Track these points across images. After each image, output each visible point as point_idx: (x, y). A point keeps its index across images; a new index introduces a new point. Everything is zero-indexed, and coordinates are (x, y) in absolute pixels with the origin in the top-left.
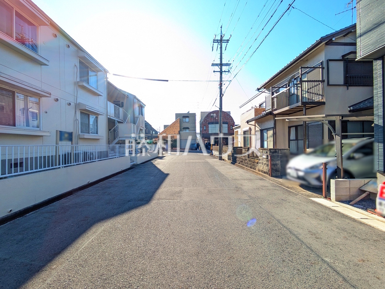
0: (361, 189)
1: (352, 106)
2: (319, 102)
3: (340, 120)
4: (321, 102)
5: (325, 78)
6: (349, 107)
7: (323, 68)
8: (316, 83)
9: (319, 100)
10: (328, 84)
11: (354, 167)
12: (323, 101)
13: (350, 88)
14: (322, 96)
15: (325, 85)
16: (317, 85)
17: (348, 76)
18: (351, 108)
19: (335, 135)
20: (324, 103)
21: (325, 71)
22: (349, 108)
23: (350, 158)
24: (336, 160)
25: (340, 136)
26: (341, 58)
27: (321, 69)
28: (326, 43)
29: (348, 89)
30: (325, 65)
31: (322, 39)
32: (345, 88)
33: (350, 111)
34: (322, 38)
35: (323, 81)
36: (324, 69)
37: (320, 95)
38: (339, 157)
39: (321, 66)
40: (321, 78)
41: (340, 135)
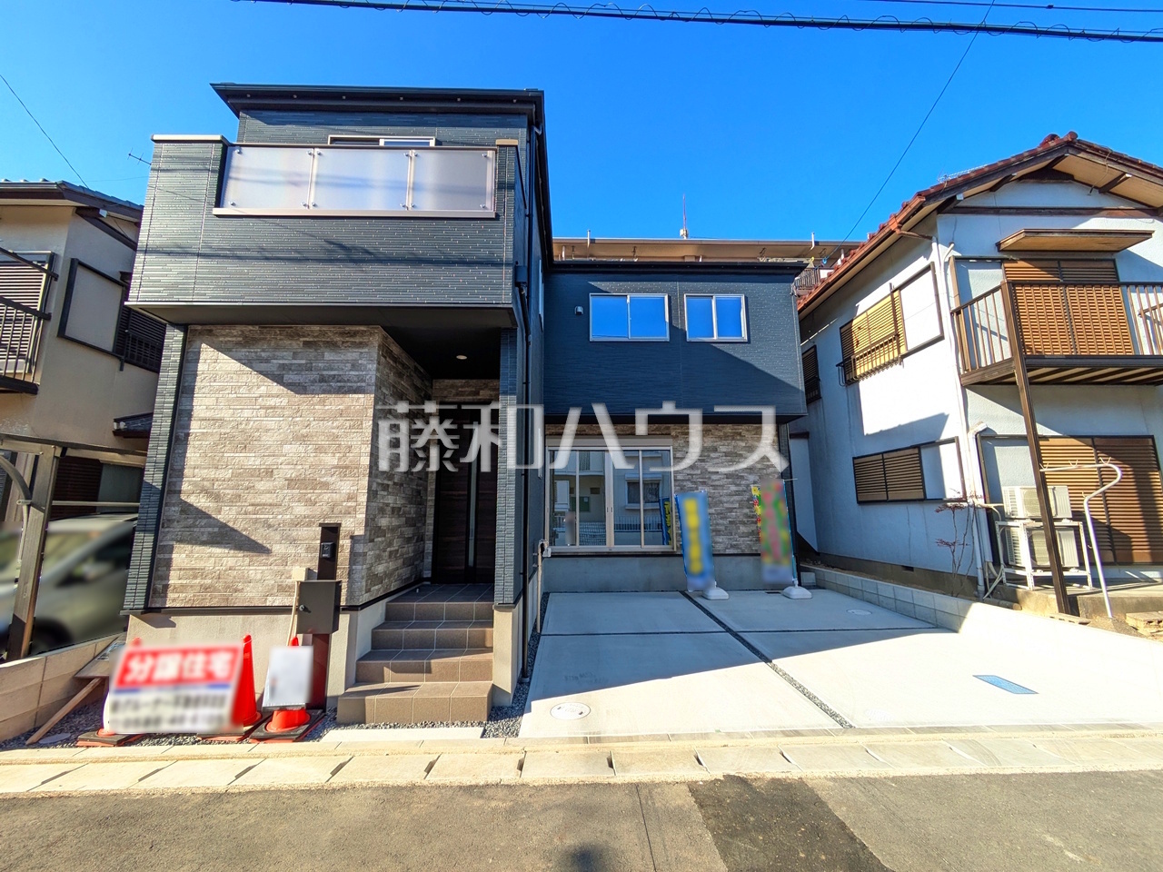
0: (78, 675)
1: (124, 419)
2: (14, 380)
3: (55, 457)
4: (23, 382)
5: (55, 308)
6: (116, 421)
7: (52, 276)
8: (13, 313)
9: (15, 373)
10: (61, 333)
11: (73, 609)
12: (29, 379)
13: (127, 367)
14: (30, 361)
15: (48, 331)
16: (17, 320)
17: (128, 334)
18: (122, 425)
19: (29, 506)
20: (32, 389)
21: (59, 288)
22: (115, 424)
23: (70, 580)
24: (16, 594)
25: (43, 511)
26: (118, 278)
27: (45, 275)
28: (78, 208)
29: (121, 369)
30: (62, 269)
31: (64, 191)
32: (114, 363)
33: (117, 433)
34: (64, 183)
35: (43, 316)
36: (56, 279)
37: (20, 356)
38: (26, 583)
39: (46, 267)
40: (39, 305)
41: (47, 508)
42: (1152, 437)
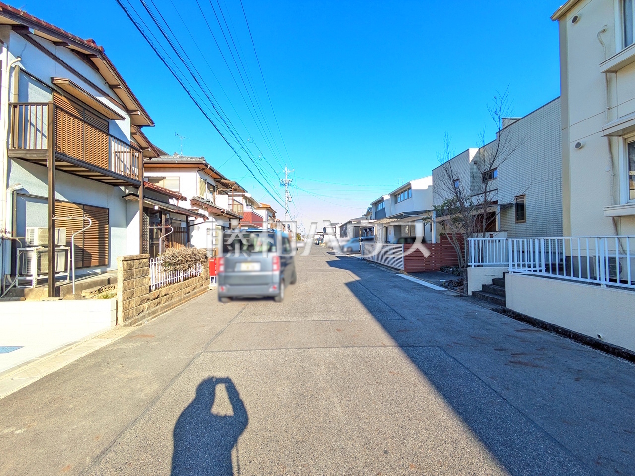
42: (108, 209)
